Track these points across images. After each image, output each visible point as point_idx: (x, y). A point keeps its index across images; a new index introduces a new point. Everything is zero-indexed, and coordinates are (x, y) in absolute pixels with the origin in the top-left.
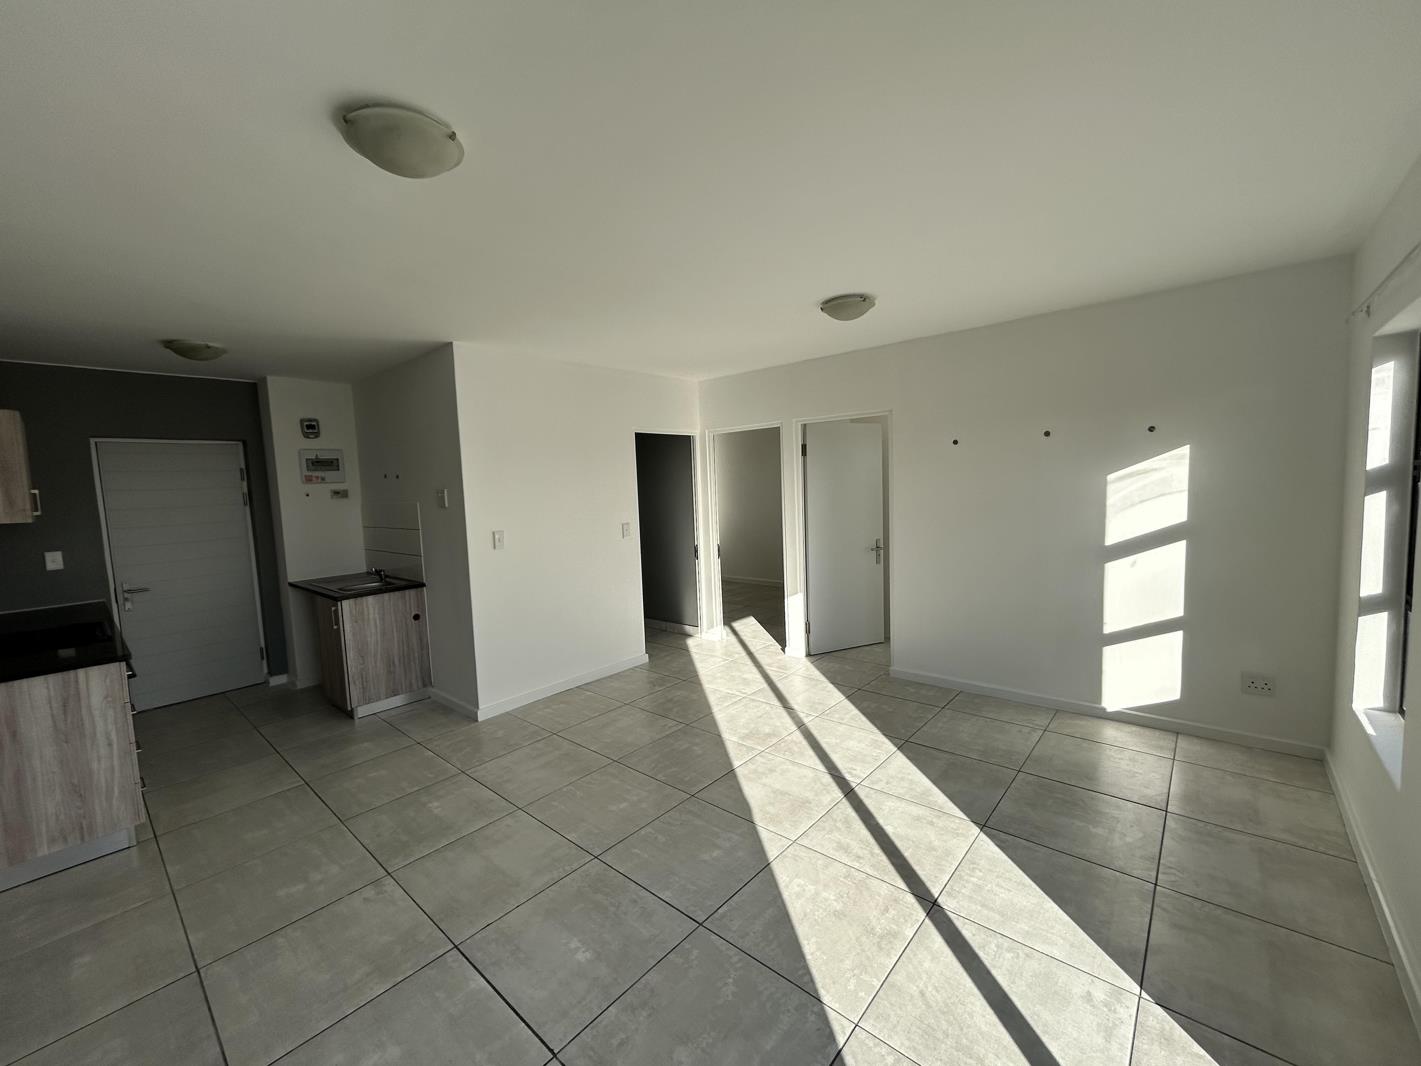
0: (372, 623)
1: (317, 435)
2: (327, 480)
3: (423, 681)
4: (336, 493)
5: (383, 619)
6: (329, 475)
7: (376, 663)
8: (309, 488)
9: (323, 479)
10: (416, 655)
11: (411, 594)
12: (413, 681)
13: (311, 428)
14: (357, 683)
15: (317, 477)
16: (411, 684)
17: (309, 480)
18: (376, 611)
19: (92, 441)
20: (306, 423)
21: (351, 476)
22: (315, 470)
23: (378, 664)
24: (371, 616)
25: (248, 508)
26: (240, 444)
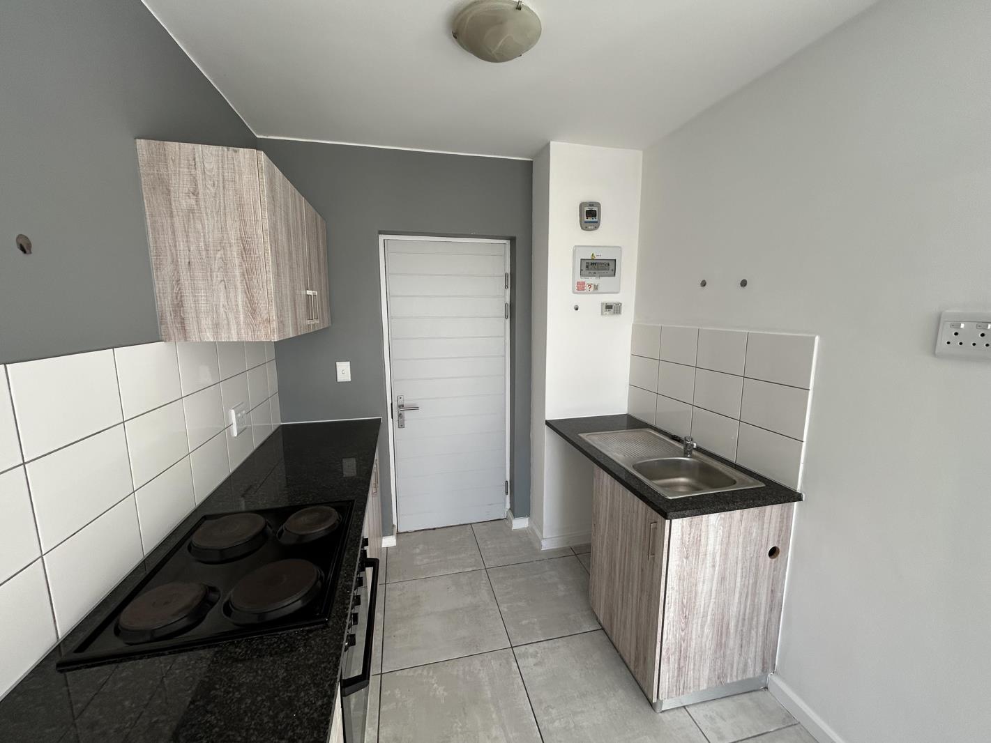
0: (709, 558)
1: (596, 225)
2: (600, 289)
3: (764, 663)
4: (609, 307)
5: (725, 555)
6: (603, 281)
7: (703, 627)
8: (581, 299)
9: (596, 288)
10: (762, 619)
11: (773, 511)
12: (750, 662)
13: (590, 215)
14: (672, 659)
15: (590, 285)
16: (746, 665)
17: (580, 287)
18: (719, 539)
19: (382, 238)
20: (587, 209)
21: (625, 287)
22: (590, 275)
23: (706, 631)
24: (710, 548)
25: (508, 321)
26: (507, 242)
